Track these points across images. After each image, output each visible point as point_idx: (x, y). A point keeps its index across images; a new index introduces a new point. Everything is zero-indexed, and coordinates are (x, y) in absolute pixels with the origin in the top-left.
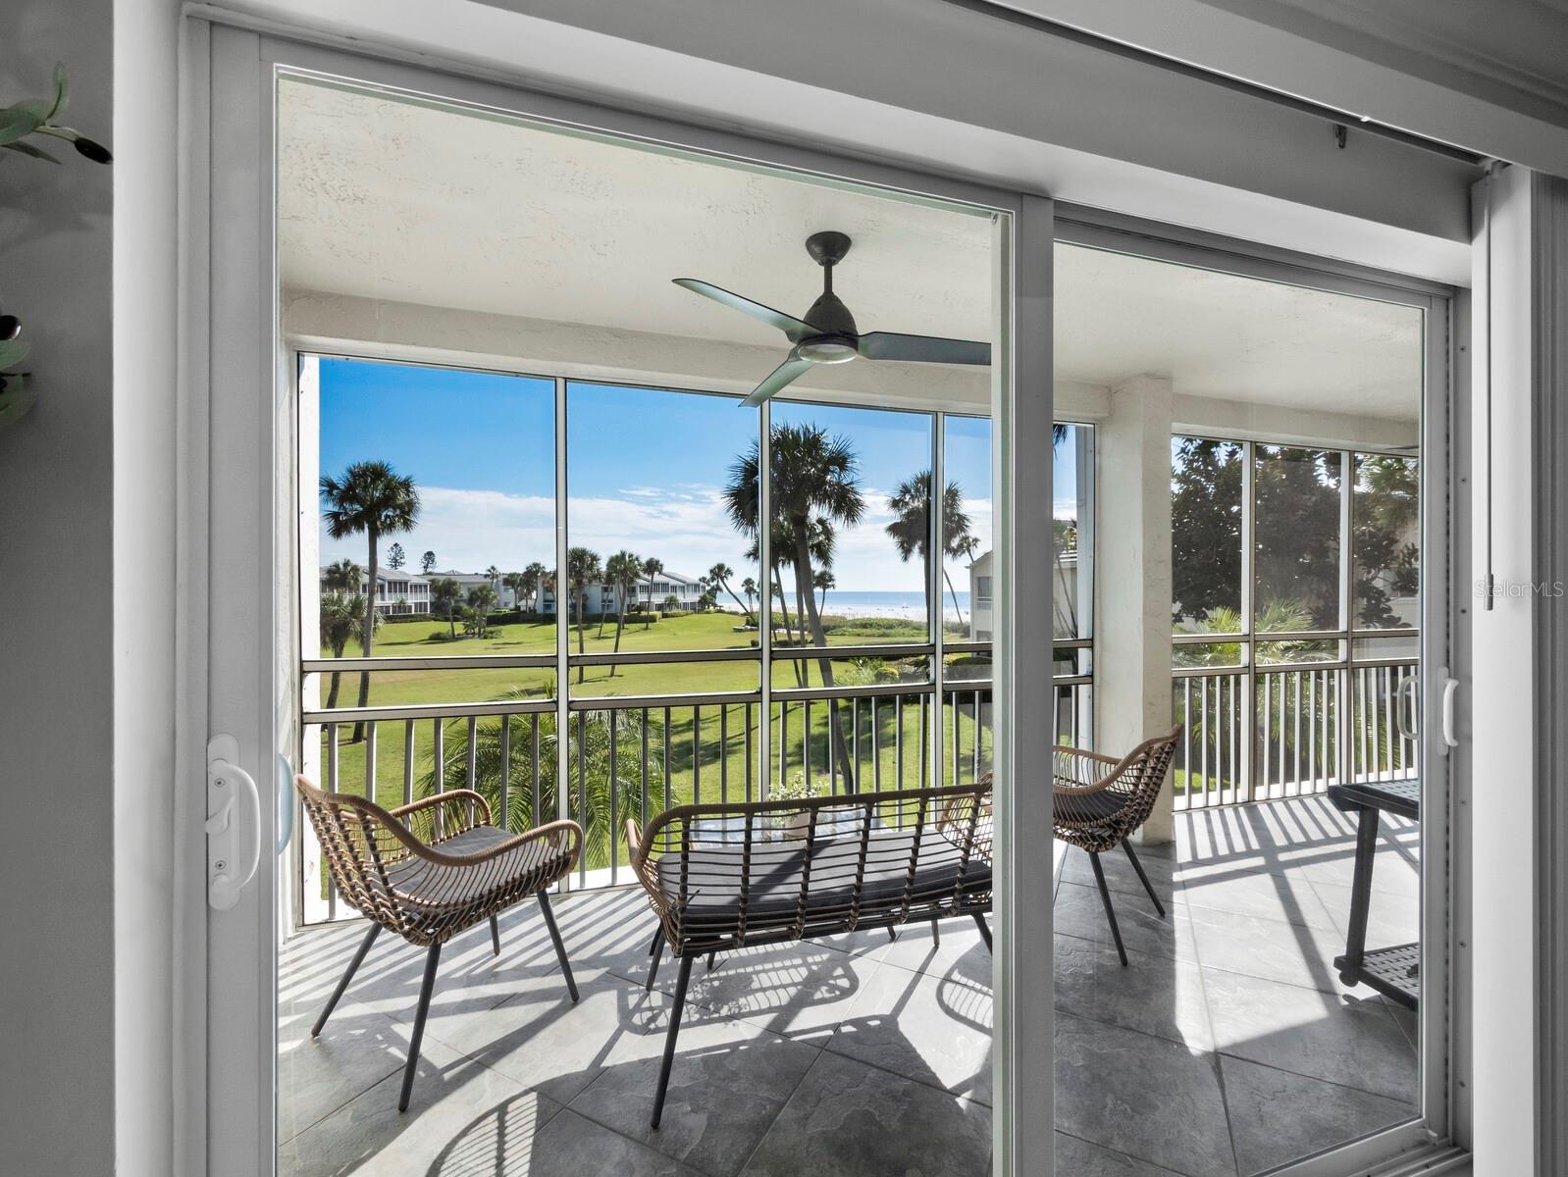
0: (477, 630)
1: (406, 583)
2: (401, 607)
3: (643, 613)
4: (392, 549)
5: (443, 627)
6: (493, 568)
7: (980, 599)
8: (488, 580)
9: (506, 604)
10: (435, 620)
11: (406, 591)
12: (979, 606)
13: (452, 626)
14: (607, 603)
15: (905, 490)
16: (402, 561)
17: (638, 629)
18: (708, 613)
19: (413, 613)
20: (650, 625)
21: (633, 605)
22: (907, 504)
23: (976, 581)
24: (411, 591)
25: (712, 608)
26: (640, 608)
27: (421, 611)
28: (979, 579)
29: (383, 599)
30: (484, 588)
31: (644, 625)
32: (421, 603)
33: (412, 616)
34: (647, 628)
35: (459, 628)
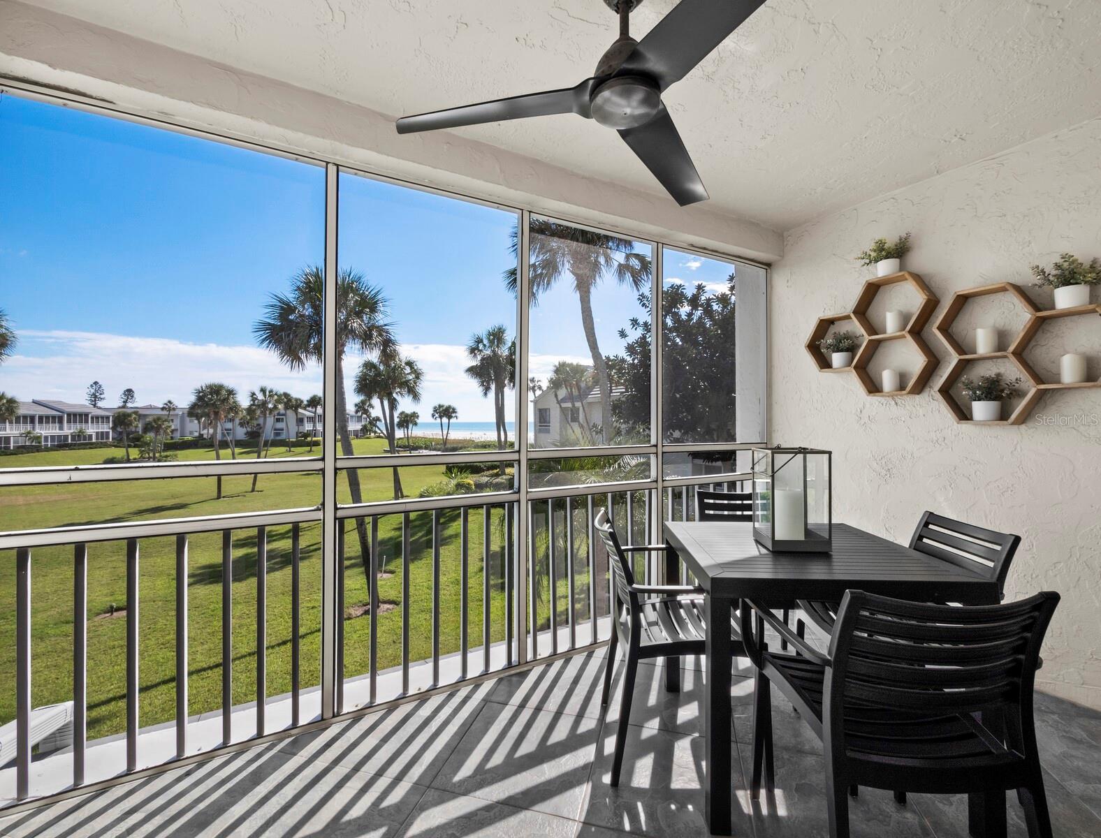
0: (151, 455)
1: (87, 415)
2: (79, 435)
3: (309, 439)
4: (92, 386)
5: (119, 452)
6: (170, 402)
7: (540, 426)
8: (165, 412)
9: (191, 433)
10: (116, 446)
11: (87, 421)
12: (540, 431)
13: (127, 452)
14: (278, 432)
15: (479, 341)
16: (102, 396)
17: (303, 451)
18: (368, 438)
19: (94, 440)
20: (314, 448)
21: (301, 433)
22: (481, 351)
23: (538, 412)
24: (92, 422)
25: (373, 434)
26: (306, 435)
27: (102, 439)
28: (540, 410)
29: (61, 428)
30: (159, 419)
31: (308, 448)
32: (102, 432)
33: (92, 444)
34: (311, 451)
35: (134, 453)
